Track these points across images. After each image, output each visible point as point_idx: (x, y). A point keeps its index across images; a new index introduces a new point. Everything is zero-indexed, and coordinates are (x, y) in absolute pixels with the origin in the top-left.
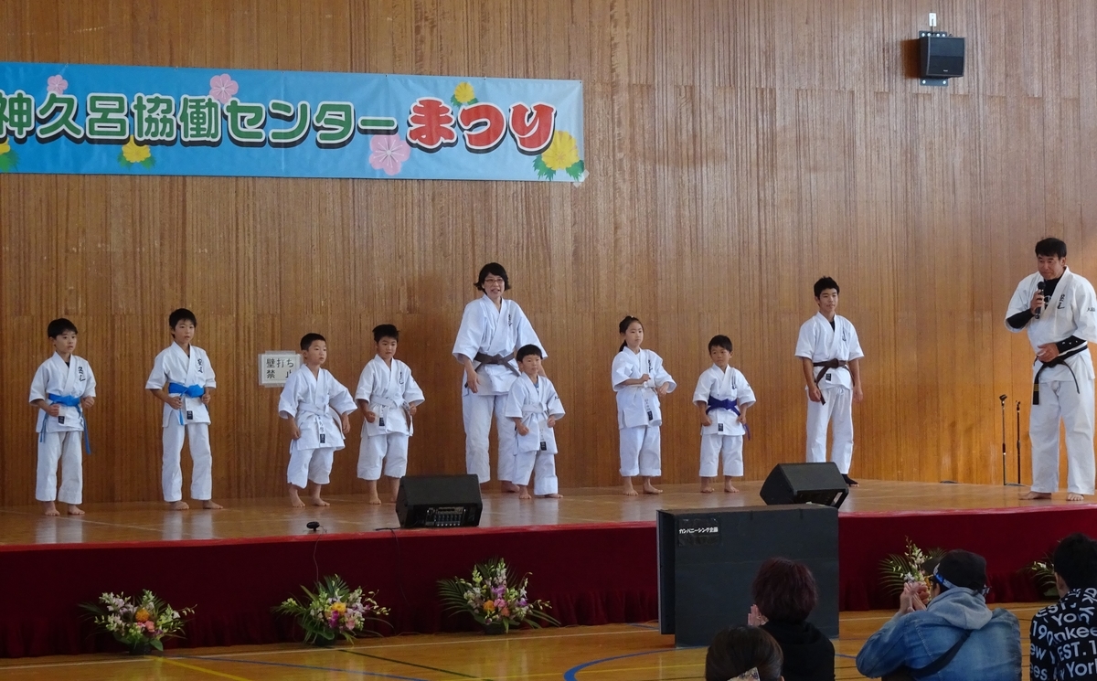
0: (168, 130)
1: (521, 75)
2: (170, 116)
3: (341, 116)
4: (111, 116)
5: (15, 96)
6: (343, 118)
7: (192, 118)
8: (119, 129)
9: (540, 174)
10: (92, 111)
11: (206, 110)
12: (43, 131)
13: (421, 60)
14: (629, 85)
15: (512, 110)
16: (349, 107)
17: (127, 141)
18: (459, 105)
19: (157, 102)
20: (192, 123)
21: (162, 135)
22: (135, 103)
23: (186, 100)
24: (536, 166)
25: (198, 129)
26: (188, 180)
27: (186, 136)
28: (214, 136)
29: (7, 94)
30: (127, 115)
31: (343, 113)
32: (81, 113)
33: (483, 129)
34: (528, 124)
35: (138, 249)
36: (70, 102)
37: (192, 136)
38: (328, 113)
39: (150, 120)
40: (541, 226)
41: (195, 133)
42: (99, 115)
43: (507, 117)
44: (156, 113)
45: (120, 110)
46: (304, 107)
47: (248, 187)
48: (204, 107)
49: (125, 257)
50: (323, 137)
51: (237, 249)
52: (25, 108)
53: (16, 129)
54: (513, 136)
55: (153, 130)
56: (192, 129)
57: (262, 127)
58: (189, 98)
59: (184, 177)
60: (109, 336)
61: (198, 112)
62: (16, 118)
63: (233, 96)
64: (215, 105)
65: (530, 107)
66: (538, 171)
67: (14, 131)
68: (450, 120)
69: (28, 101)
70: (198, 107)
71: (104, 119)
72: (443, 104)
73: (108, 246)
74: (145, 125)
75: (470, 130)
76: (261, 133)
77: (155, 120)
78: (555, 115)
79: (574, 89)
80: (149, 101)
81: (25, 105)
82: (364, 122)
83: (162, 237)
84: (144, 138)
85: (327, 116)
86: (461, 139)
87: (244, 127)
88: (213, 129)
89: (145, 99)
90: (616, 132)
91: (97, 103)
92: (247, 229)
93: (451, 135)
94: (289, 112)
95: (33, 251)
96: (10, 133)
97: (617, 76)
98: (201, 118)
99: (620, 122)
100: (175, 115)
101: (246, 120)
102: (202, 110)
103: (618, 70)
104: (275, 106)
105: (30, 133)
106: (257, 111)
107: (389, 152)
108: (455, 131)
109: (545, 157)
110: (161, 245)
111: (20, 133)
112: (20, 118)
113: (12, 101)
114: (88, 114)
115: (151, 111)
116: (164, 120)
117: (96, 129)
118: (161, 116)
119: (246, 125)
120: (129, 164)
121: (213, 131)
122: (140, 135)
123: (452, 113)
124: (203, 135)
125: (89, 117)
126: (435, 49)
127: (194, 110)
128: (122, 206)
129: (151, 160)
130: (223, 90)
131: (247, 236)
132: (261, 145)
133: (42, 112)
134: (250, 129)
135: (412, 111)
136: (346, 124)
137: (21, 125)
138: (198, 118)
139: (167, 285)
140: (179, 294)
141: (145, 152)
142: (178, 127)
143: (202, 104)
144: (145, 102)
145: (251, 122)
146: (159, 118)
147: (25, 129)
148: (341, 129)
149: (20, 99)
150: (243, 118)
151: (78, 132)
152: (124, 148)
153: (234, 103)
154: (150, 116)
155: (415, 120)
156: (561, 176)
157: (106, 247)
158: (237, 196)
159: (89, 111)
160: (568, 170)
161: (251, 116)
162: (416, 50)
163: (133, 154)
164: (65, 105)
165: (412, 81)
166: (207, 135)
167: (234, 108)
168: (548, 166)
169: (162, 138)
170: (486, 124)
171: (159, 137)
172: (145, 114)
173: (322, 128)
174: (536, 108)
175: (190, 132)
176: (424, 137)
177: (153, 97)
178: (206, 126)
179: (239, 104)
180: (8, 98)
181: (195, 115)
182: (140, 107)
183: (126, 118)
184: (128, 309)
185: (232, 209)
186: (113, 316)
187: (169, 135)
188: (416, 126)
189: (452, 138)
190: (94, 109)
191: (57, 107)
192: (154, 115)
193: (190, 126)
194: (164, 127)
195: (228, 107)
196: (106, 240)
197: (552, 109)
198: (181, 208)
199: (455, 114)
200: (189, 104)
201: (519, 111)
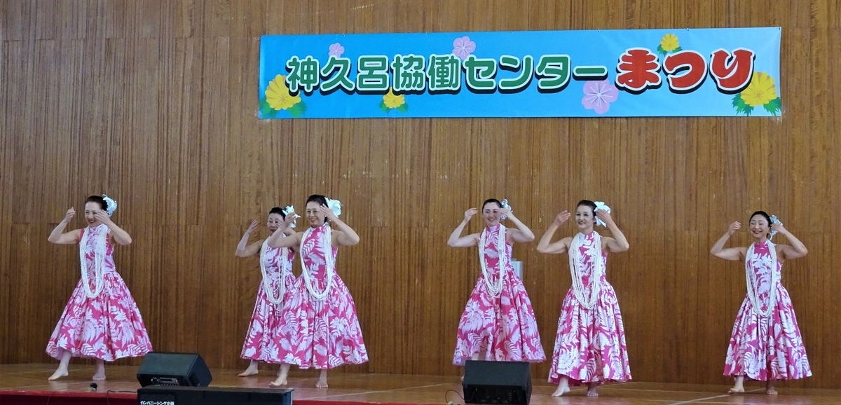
0: (419, 82)
1: (723, 25)
2: (421, 71)
3: (559, 66)
4: (376, 72)
5: (306, 60)
6: (561, 68)
7: (438, 72)
8: (381, 83)
9: (738, 110)
10: (362, 69)
11: (449, 66)
12: (325, 86)
13: (632, 16)
14: (828, 28)
15: (713, 56)
16: (567, 58)
17: (387, 92)
18: (665, 53)
19: (411, 60)
20: (438, 76)
21: (414, 86)
22: (395, 62)
23: (433, 58)
24: (735, 104)
25: (442, 81)
26: (434, 120)
27: (433, 87)
28: (455, 86)
29: (300, 59)
30: (388, 72)
31: (561, 64)
32: (354, 71)
33: (686, 73)
34: (727, 67)
35: (393, 176)
36: (345, 63)
37: (438, 86)
38: (548, 64)
39: (405, 75)
40: (738, 155)
41: (439, 84)
42: (366, 72)
43: (708, 62)
44: (410, 69)
45: (382, 68)
46: (528, 60)
47: (481, 126)
48: (447, 63)
49: (383, 182)
50: (543, 84)
51: (471, 175)
52: (312, 69)
53: (305, 85)
54: (713, 77)
55: (407, 82)
56: (438, 81)
57: (493, 77)
58: (436, 56)
59: (431, 118)
60: (369, 243)
61: (443, 67)
62: (305, 78)
63: (471, 54)
64: (457, 61)
65: (730, 52)
66: (736, 107)
67: (304, 87)
68: (656, 66)
69: (315, 64)
70: (443, 63)
71: (370, 75)
72: (650, 53)
73: (371, 173)
74: (402, 79)
75: (674, 74)
76: (492, 82)
77: (410, 75)
78: (754, 58)
79: (773, 35)
80: (405, 60)
81: (312, 67)
82: (578, 71)
83: (412, 167)
84: (401, 88)
85: (547, 67)
86: (665, 83)
87: (479, 78)
88: (454, 80)
89: (402, 58)
90: (815, 70)
91: (366, 63)
92: (479, 159)
93: (656, 79)
94: (516, 64)
95: (315, 177)
96: (301, 88)
97: (816, 21)
98: (445, 72)
99: (818, 62)
100: (424, 70)
101: (480, 72)
102: (446, 66)
103: (818, 17)
104: (505, 60)
105: (315, 88)
106: (490, 64)
107: (599, 95)
108: (660, 76)
109: (744, 95)
110: (411, 172)
111: (309, 88)
112: (308, 77)
113: (304, 64)
114: (358, 72)
115: (405, 68)
116: (417, 75)
117: (364, 83)
118: (414, 71)
119: (481, 76)
120: (388, 109)
121: (454, 82)
122: (397, 87)
123: (658, 61)
124: (447, 86)
125: (359, 74)
126: (644, 7)
127: (440, 66)
128: (382, 142)
129: (405, 106)
130: (463, 48)
131: (479, 165)
132: (492, 92)
133: (325, 72)
134: (484, 79)
135: (621, 60)
136: (563, 73)
137: (309, 82)
138: (443, 72)
139: (414, 204)
140: (424, 212)
141: (401, 99)
142: (427, 79)
143: (446, 61)
144: (402, 61)
145: (485, 74)
146: (412, 73)
147: (312, 85)
148: (559, 76)
149: (309, 63)
150: (478, 71)
151: (350, 86)
152: (385, 97)
153: (472, 59)
154: (405, 72)
155: (623, 67)
156: (759, 111)
157: (369, 174)
158: (472, 133)
159: (359, 70)
160: (765, 106)
161: (485, 69)
162: (627, 9)
163: (392, 101)
164: (342, 66)
165: (622, 34)
166: (449, 86)
167: (471, 63)
168: (747, 103)
169: (414, 89)
170: (687, 68)
171: (412, 88)
172: (402, 70)
173: (543, 77)
174: (735, 53)
175: (436, 83)
176: (631, 81)
177: (408, 57)
178: (449, 78)
179: (476, 60)
180: (300, 62)
181: (440, 70)
182: (398, 65)
183: (387, 74)
184: (384, 224)
185: (468, 143)
186: (372, 228)
187: (420, 86)
188: (623, 72)
189: (657, 81)
190: (363, 68)
191: (335, 68)
192: (408, 71)
193: (436, 78)
194: (416, 80)
195: (466, 62)
196: (369, 169)
197: (751, 54)
198: (427, 143)
199: (661, 61)
200: (436, 61)
201: (720, 56)
